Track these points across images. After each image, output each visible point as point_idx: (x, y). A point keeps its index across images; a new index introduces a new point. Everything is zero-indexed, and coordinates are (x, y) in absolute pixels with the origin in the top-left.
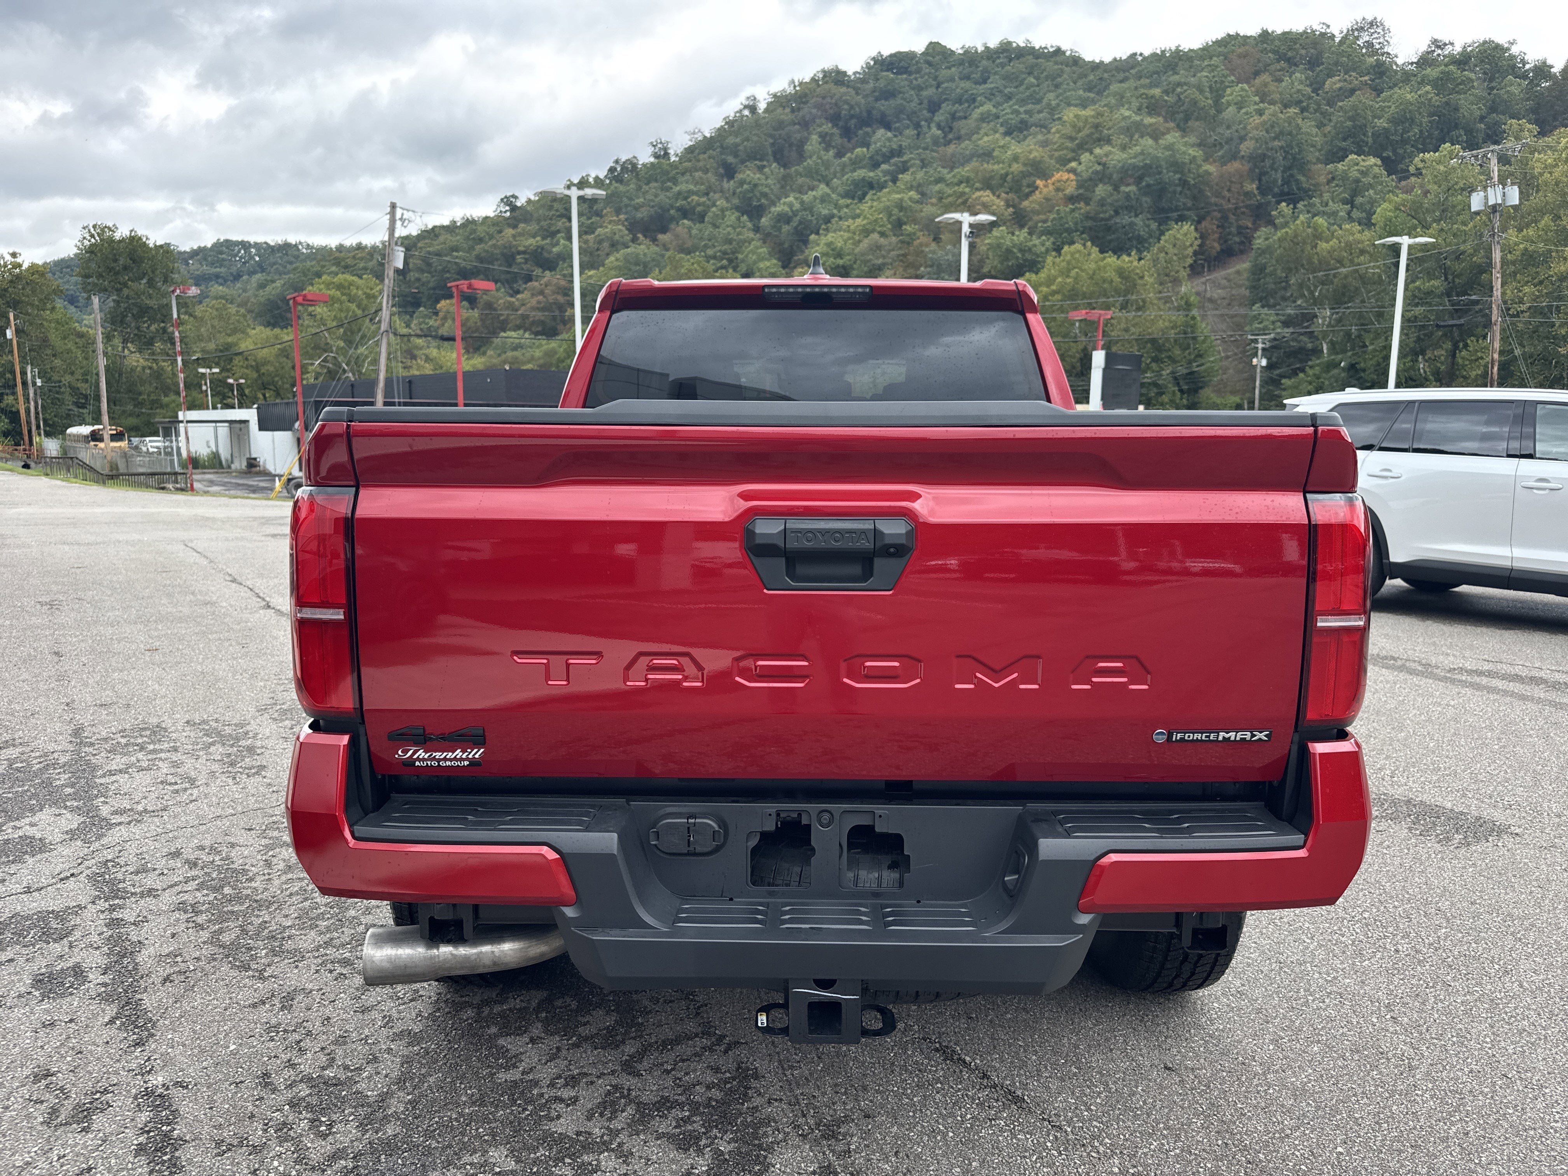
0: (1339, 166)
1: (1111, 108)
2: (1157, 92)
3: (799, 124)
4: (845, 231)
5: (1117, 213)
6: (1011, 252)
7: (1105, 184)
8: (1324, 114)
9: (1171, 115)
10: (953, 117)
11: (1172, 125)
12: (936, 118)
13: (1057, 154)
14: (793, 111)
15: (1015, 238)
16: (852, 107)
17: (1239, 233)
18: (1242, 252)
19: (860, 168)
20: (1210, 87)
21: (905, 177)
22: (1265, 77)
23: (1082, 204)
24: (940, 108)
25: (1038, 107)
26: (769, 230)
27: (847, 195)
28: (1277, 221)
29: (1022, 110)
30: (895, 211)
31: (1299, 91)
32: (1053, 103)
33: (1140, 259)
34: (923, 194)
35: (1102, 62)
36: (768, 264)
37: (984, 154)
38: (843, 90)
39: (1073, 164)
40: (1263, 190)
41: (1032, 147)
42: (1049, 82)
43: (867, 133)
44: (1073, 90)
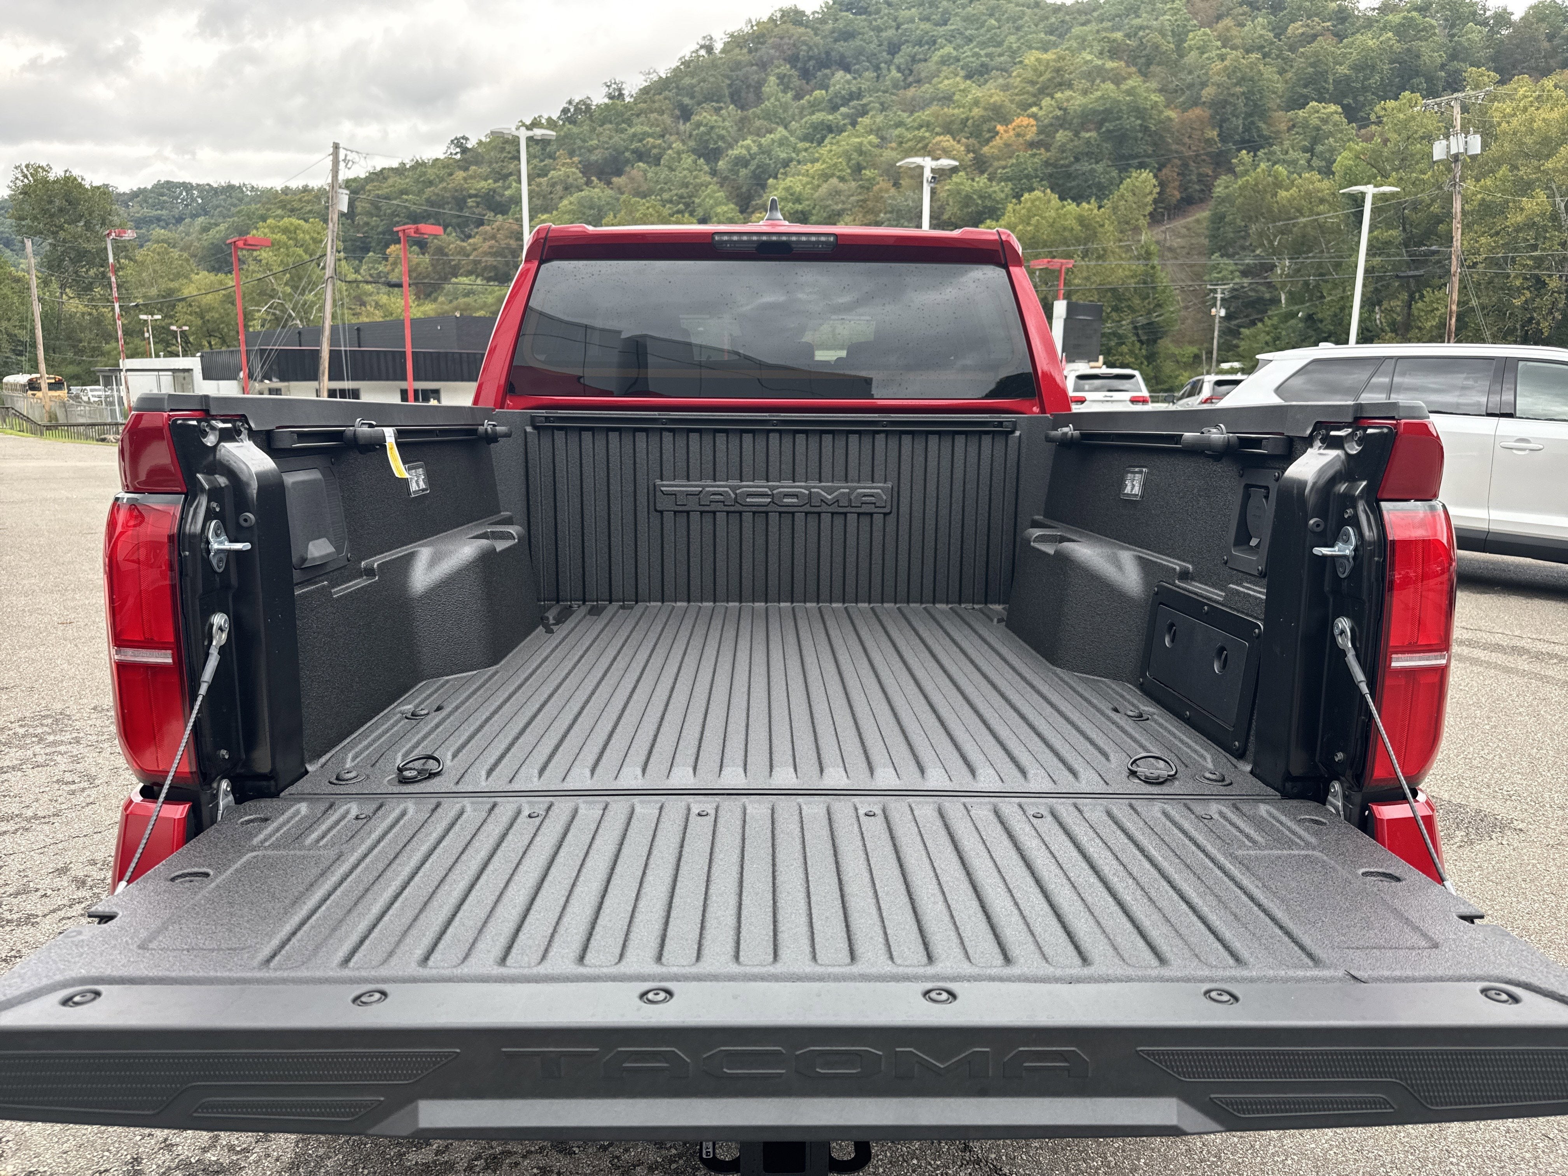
0: (1300, 112)
1: (1072, 51)
2: (1119, 35)
3: (757, 65)
4: (803, 175)
5: (1077, 159)
6: (971, 198)
7: (1065, 129)
8: (1285, 60)
9: (1132, 60)
10: (914, 59)
11: (1133, 69)
12: (896, 60)
13: (1017, 98)
14: (750, 51)
15: (975, 184)
16: (810, 48)
17: (1200, 181)
18: (1202, 200)
19: (819, 111)
20: (1172, 31)
21: (865, 121)
22: (1228, 22)
23: (1042, 150)
24: (900, 50)
25: (999, 50)
26: (726, 174)
27: (805, 138)
28: (1237, 169)
29: (982, 53)
30: (855, 155)
31: (1261, 36)
32: (1015, 46)
33: (1100, 207)
34: (883, 138)
35: (1063, 5)
36: (725, 208)
37: (944, 98)
38: (802, 30)
39: (1034, 109)
40: (1223, 138)
41: (993, 91)
42: (1010, 25)
43: (826, 75)
44: (1034, 32)
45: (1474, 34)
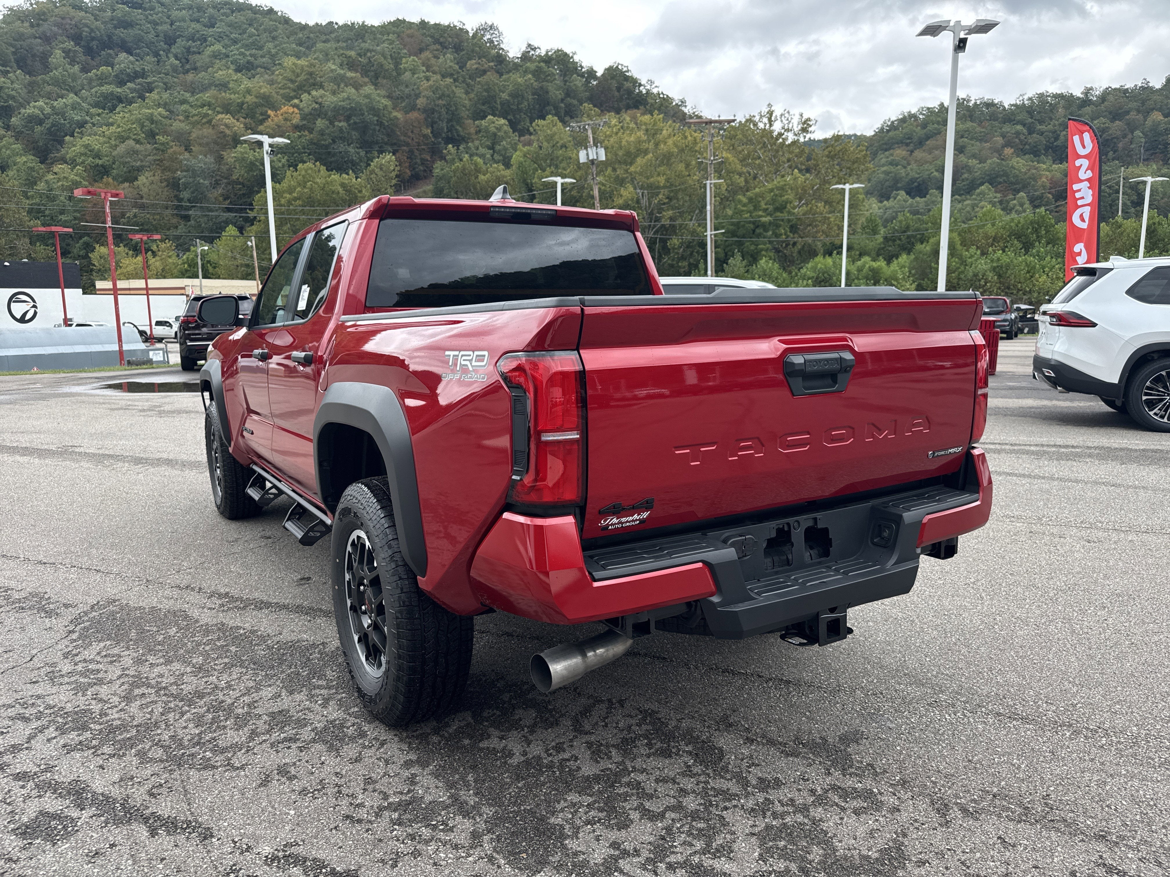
0: (483, 122)
1: (320, 61)
2: (353, 53)
3: (40, 38)
4: (100, 136)
5: (334, 141)
6: (254, 165)
7: (322, 119)
8: (468, 85)
9: (365, 73)
10: (188, 50)
11: (366, 80)
12: (172, 50)
13: (282, 91)
14: (32, 25)
15: (256, 154)
16: (92, 30)
17: (422, 164)
18: (426, 178)
19: (106, 83)
20: (391, 55)
21: (154, 95)
22: (427, 54)
23: (306, 133)
24: (175, 42)
25: (261, 52)
26: (20, 128)
27: (96, 105)
28: (447, 158)
29: (248, 53)
30: (147, 123)
31: (451, 67)
32: (273, 51)
33: (357, 178)
34: (171, 112)
35: (307, 25)
36: (24, 159)
37: (221, 85)
38: (83, 14)
39: (296, 101)
40: (436, 134)
41: (262, 84)
42: (267, 34)
43: (110, 55)
44: (287, 43)
45: (578, 82)
